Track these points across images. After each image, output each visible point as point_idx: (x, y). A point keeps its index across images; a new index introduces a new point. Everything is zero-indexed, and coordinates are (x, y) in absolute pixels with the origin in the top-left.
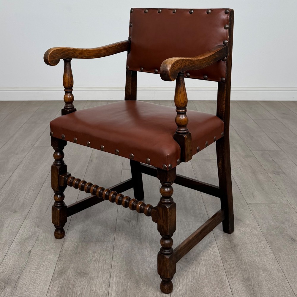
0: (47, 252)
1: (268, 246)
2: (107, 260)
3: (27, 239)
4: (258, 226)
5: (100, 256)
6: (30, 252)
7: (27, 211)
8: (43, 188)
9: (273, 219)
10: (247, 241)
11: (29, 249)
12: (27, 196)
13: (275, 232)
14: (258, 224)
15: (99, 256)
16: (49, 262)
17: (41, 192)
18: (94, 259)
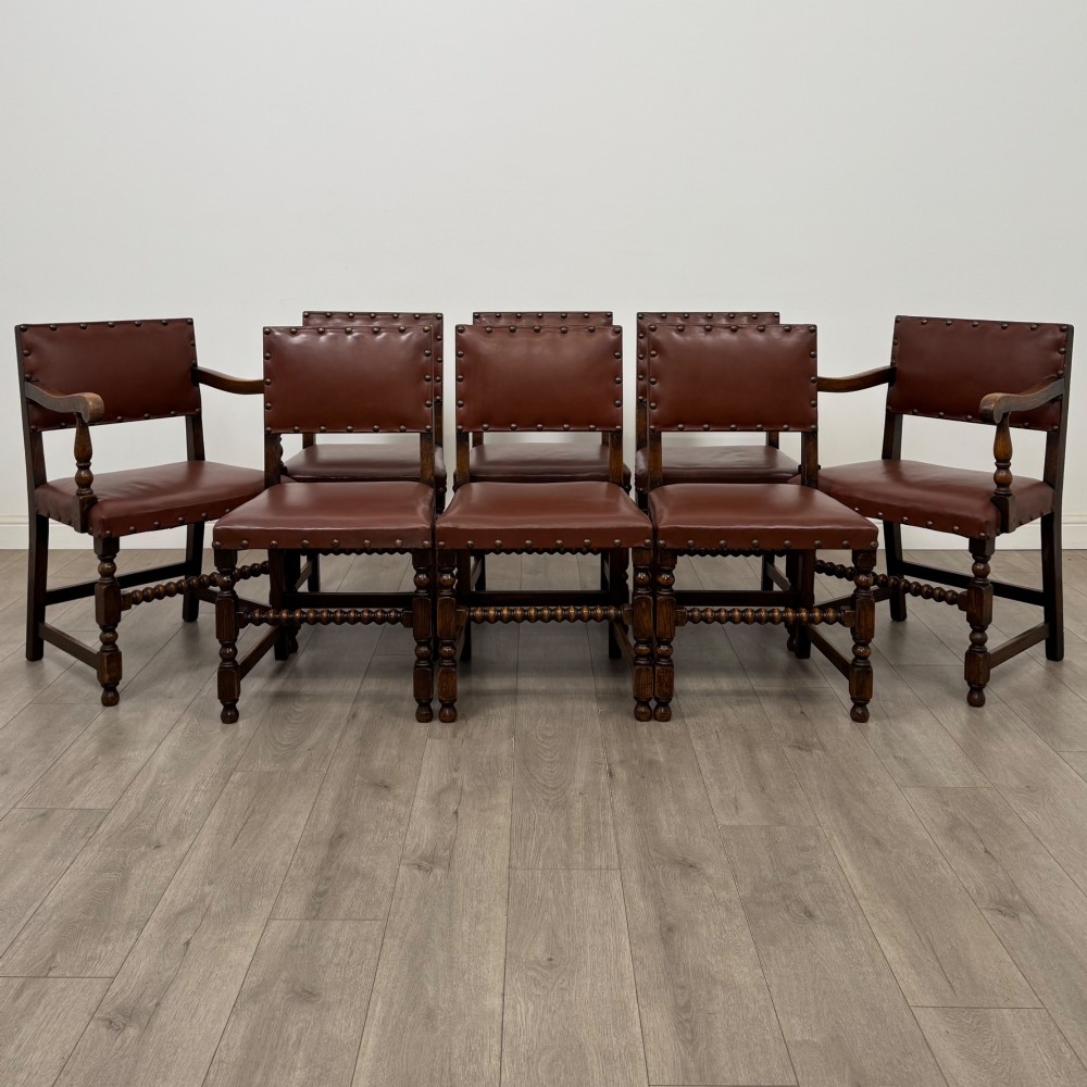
0: (228, 943)
1: (747, 929)
2: (367, 961)
3: (182, 912)
4: (732, 882)
5: (352, 953)
6: (188, 943)
7: (187, 845)
8: (228, 785)
9: (772, 863)
10: (701, 917)
11: (185, 936)
12: (188, 807)
13: (771, 897)
14: (735, 877)
15: (348, 954)
16: (231, 967)
17: (223, 795)
18: (335, 960)
